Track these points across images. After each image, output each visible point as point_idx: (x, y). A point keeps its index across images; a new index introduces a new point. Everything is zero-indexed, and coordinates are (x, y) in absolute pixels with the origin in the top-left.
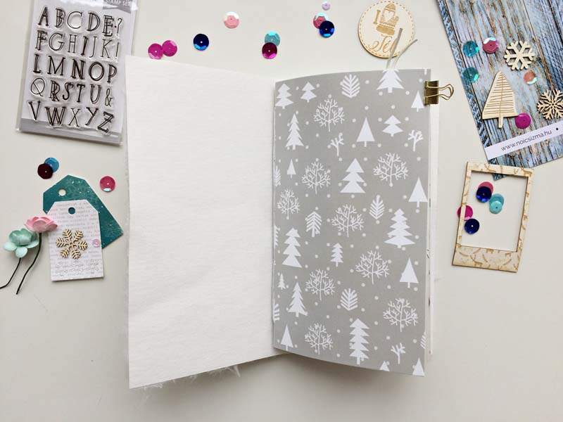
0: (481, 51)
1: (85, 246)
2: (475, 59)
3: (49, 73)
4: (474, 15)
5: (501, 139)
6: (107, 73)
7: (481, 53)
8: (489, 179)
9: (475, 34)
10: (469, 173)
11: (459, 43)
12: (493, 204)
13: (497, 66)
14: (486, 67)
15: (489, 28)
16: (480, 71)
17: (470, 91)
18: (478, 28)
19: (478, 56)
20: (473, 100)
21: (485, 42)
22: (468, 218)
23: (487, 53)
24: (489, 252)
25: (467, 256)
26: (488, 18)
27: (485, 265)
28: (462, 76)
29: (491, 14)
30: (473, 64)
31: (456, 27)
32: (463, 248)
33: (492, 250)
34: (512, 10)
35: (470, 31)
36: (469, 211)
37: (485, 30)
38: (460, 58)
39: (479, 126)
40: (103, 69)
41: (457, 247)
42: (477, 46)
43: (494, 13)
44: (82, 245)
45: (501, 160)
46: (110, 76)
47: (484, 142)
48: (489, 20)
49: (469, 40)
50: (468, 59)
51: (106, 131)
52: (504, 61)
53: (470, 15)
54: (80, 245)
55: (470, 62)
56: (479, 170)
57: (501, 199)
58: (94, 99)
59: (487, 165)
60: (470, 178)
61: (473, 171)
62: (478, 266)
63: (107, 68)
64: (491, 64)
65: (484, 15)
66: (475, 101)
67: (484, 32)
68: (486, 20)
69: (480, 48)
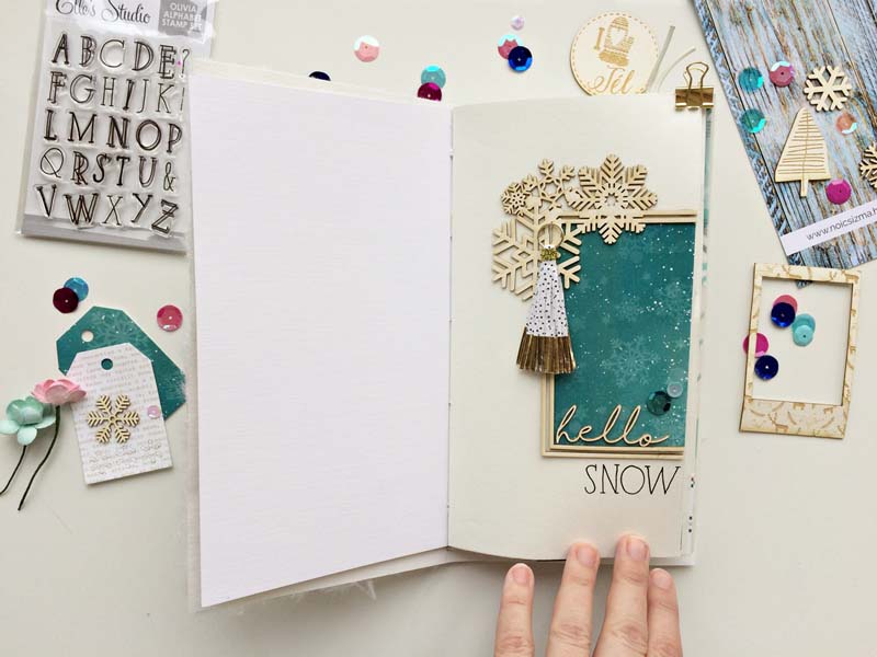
0: (768, 83)
1: (135, 419)
2: (758, 94)
3: (71, 140)
4: (753, 28)
5: (806, 222)
6: (165, 138)
7: (767, 87)
8: (790, 290)
9: (757, 57)
10: (759, 281)
11: (732, 71)
12: (798, 330)
13: (793, 106)
14: (776, 107)
15: (778, 48)
16: (766, 115)
17: (752, 147)
18: (760, 48)
19: (763, 93)
20: (758, 160)
21: (773, 69)
22: (761, 354)
23: (775, 85)
24: (798, 408)
25: (762, 415)
26: (775, 31)
27: (792, 429)
28: (739, 122)
29: (779, 25)
30: (756, 105)
31: (726, 47)
32: (756, 403)
33: (802, 404)
34: (812, 19)
35: (749, 53)
36: (762, 342)
37: (770, 50)
38: (734, 94)
39: (769, 201)
40: (159, 131)
41: (746, 401)
42: (760, 75)
43: (784, 24)
44: (130, 419)
45: (807, 257)
46: (171, 142)
47: (778, 227)
48: (777, 35)
49: (747, 66)
50: (747, 96)
51: (166, 231)
52: (804, 97)
53: (747, 26)
54: (126, 419)
55: (751, 100)
56: (773, 274)
57: (810, 322)
58: (145, 180)
59: (787, 267)
60: (760, 289)
61: (765, 278)
62: (781, 430)
63: (166, 130)
64: (784, 104)
65: (769, 28)
66: (761, 162)
67: (770, 54)
68: (772, 35)
69: (765, 79)
